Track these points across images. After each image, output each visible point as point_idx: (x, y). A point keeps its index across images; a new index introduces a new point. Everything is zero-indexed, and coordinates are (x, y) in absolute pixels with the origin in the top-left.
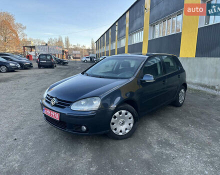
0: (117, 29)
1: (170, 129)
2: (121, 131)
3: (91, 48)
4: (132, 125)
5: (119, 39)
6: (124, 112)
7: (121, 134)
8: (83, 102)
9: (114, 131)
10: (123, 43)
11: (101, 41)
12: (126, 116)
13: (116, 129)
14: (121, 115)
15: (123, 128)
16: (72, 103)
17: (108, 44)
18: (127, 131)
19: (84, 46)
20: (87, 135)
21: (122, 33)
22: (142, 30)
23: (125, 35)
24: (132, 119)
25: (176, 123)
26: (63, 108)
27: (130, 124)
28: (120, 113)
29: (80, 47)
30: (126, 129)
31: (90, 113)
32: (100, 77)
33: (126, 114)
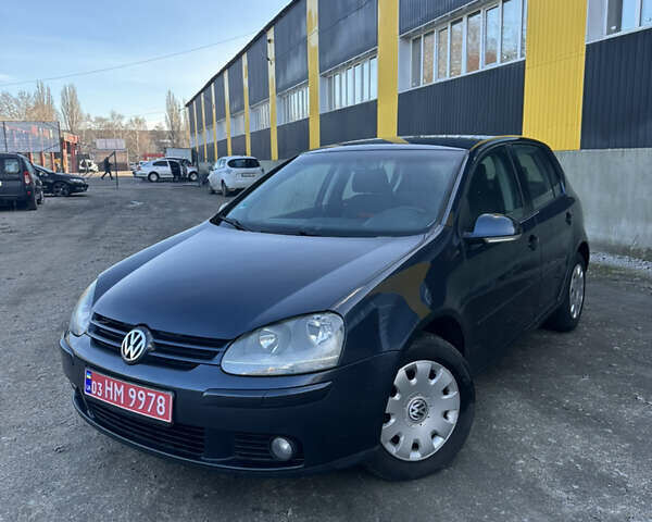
0: (271, 53)
1: (577, 418)
2: (416, 446)
3: (166, 129)
4: (453, 417)
5: (284, 91)
6: (423, 366)
7: (416, 456)
8: (267, 339)
9: (392, 449)
10: (301, 106)
11: (208, 99)
12: (433, 382)
13: (396, 440)
14: (414, 381)
15: (422, 430)
16: (223, 343)
17: (237, 111)
18: (438, 443)
19: (139, 122)
20: (296, 476)
21: (294, 69)
22: (374, 54)
23: (305, 76)
24: (454, 393)
25: (590, 393)
26: (189, 367)
27: (445, 415)
28: (411, 374)
29: (124, 122)
30: (434, 435)
31: (308, 379)
32: (303, 234)
33: (432, 375)
